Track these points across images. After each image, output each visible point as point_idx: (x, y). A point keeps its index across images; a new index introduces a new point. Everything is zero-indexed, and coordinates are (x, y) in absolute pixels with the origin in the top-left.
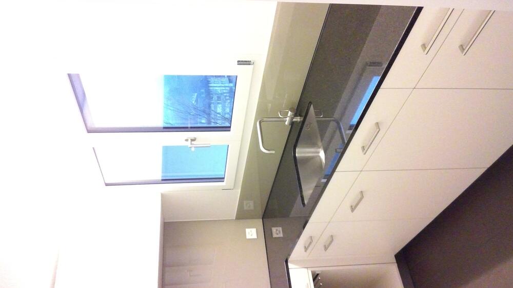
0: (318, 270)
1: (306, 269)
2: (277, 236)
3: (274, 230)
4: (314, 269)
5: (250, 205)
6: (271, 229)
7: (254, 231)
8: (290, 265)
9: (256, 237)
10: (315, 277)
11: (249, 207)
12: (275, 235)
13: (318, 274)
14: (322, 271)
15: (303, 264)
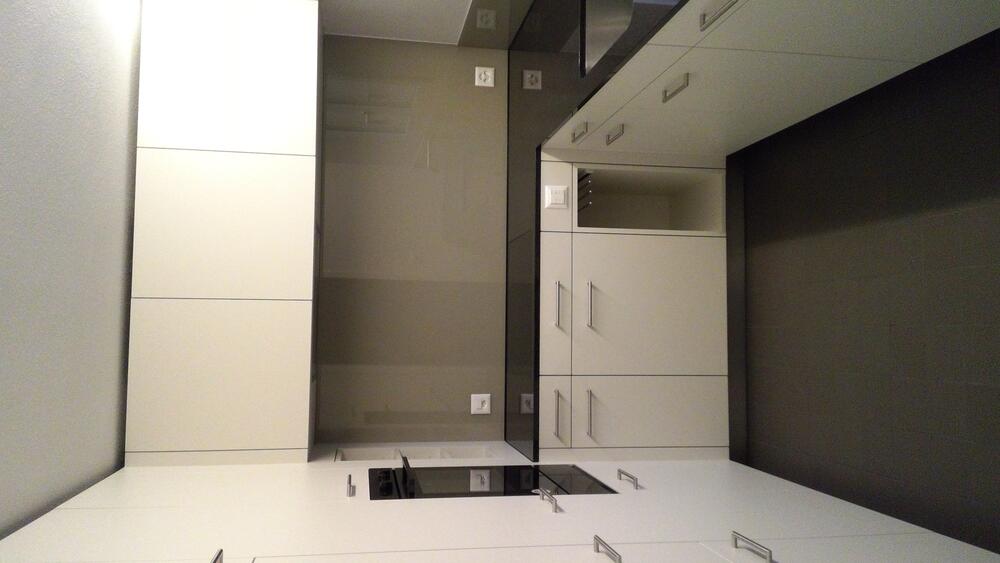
0: (589, 168)
1: (569, 166)
2: (533, 87)
3: (528, 74)
4: (583, 166)
5: (488, 20)
6: (522, 74)
7: (490, 72)
8: (544, 156)
9: (492, 85)
10: (583, 177)
11: (487, 23)
12: (527, 86)
13: (588, 175)
14: (595, 170)
15: (565, 156)
